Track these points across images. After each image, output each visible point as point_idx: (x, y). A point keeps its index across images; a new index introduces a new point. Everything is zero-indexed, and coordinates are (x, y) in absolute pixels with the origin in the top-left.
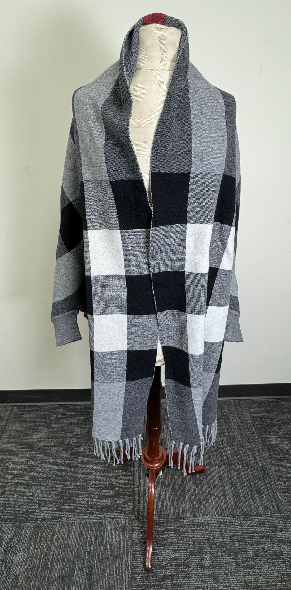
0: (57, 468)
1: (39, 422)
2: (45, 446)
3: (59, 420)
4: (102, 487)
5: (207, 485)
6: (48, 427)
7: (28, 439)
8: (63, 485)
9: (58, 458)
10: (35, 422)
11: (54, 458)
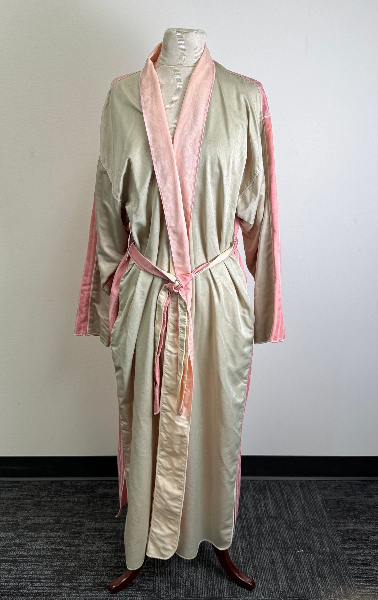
0: (53, 546)
1: (25, 500)
2: (34, 524)
3: (53, 497)
4: (114, 567)
5: (253, 568)
6: (38, 504)
7: (11, 516)
8: (61, 563)
9: (52, 537)
10: (19, 499)
11: (48, 537)
